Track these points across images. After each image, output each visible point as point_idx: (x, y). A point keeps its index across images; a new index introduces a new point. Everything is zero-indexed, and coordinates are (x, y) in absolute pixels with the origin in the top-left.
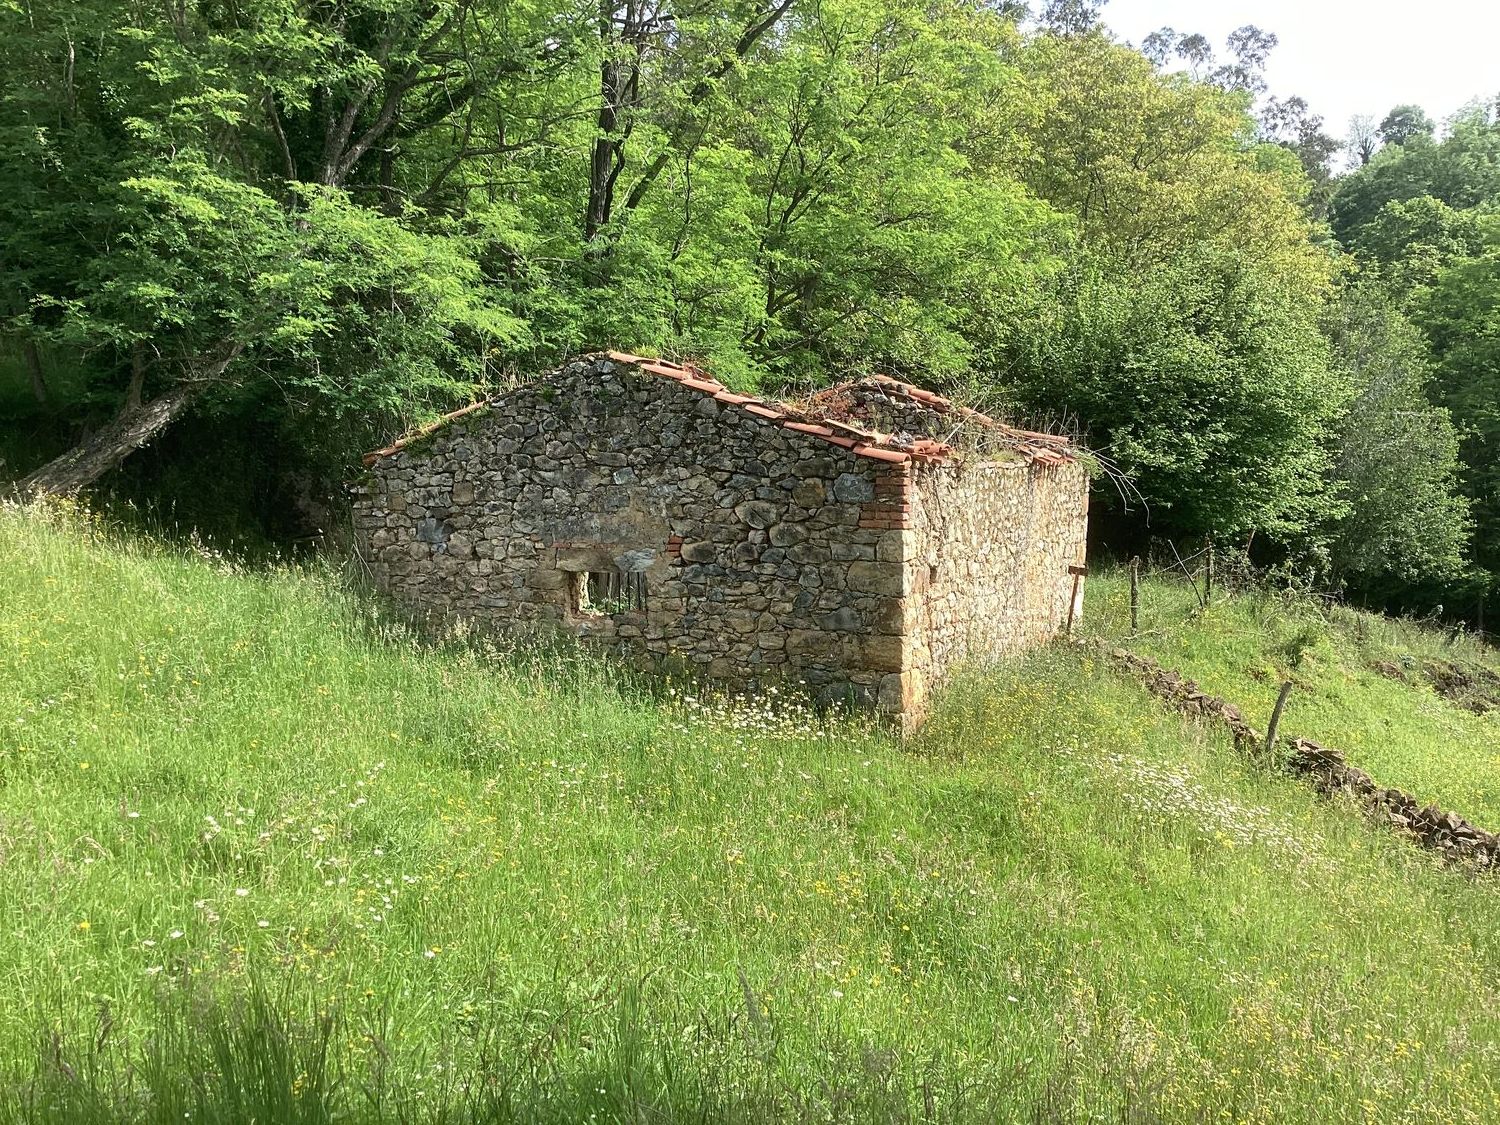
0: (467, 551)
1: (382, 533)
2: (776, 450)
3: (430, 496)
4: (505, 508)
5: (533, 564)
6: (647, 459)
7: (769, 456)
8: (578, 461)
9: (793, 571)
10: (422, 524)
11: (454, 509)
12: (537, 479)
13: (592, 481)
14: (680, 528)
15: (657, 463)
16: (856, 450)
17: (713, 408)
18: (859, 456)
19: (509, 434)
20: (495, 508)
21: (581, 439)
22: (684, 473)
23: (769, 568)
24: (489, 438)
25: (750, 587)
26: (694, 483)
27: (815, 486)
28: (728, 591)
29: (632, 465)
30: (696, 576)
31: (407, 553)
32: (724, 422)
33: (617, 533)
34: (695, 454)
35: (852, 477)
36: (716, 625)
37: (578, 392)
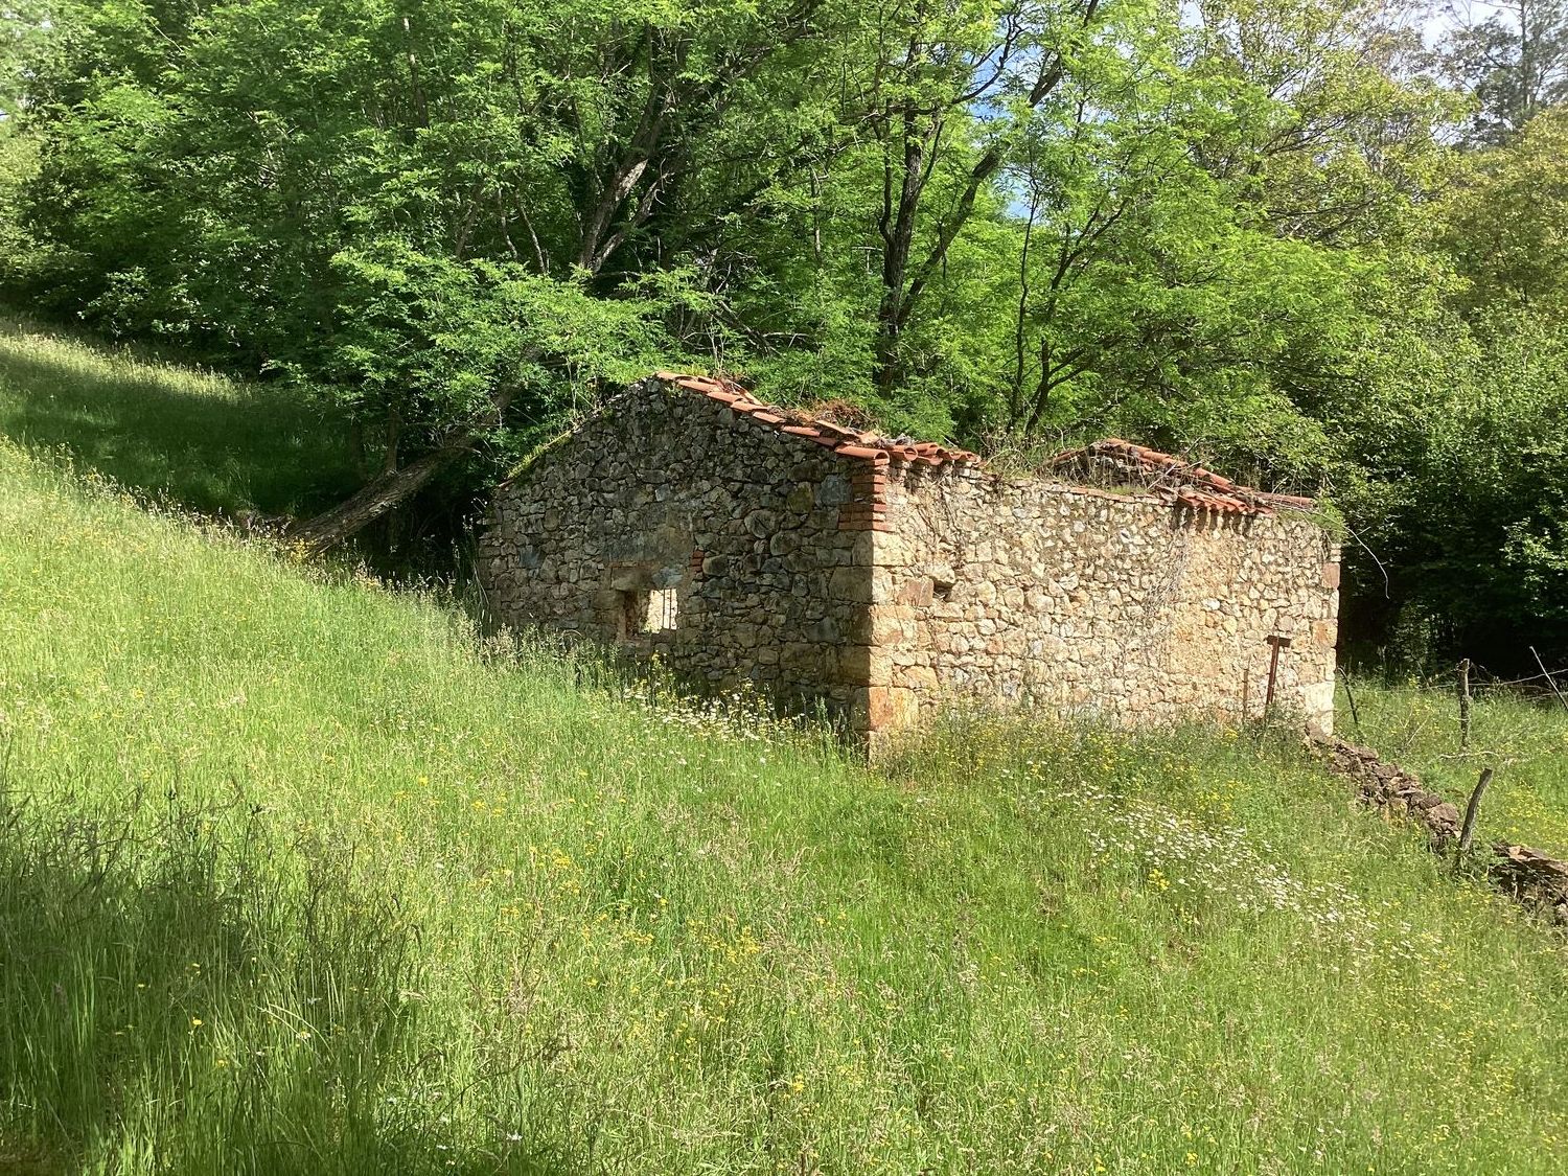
0: (552, 575)
1: (497, 561)
2: (776, 455)
3: (529, 523)
4: (579, 530)
5: (596, 585)
6: (680, 474)
7: (770, 463)
8: (631, 480)
9: (786, 580)
10: (522, 550)
11: (545, 535)
12: (601, 501)
13: (641, 499)
14: (703, 540)
15: (686, 478)
16: (838, 450)
17: (730, 417)
18: (841, 455)
19: (584, 459)
20: (571, 532)
21: (633, 459)
22: (706, 485)
23: (768, 579)
24: (570, 465)
25: (753, 599)
26: (714, 495)
27: (805, 491)
28: (736, 604)
29: (668, 481)
30: (713, 590)
31: (513, 581)
32: (737, 432)
33: (655, 549)
34: (715, 465)
35: (834, 478)
36: (726, 640)
37: (633, 413)
